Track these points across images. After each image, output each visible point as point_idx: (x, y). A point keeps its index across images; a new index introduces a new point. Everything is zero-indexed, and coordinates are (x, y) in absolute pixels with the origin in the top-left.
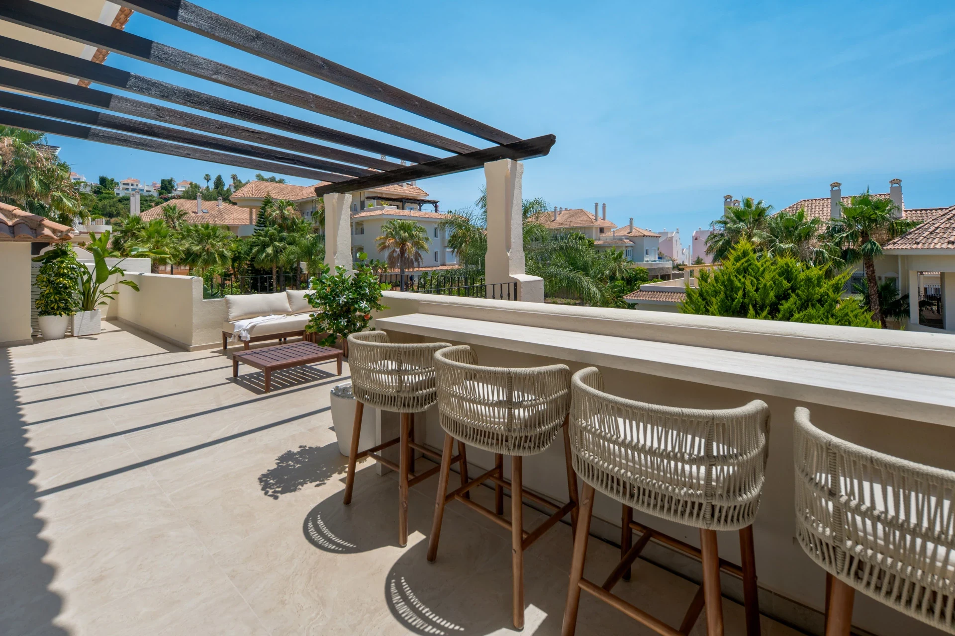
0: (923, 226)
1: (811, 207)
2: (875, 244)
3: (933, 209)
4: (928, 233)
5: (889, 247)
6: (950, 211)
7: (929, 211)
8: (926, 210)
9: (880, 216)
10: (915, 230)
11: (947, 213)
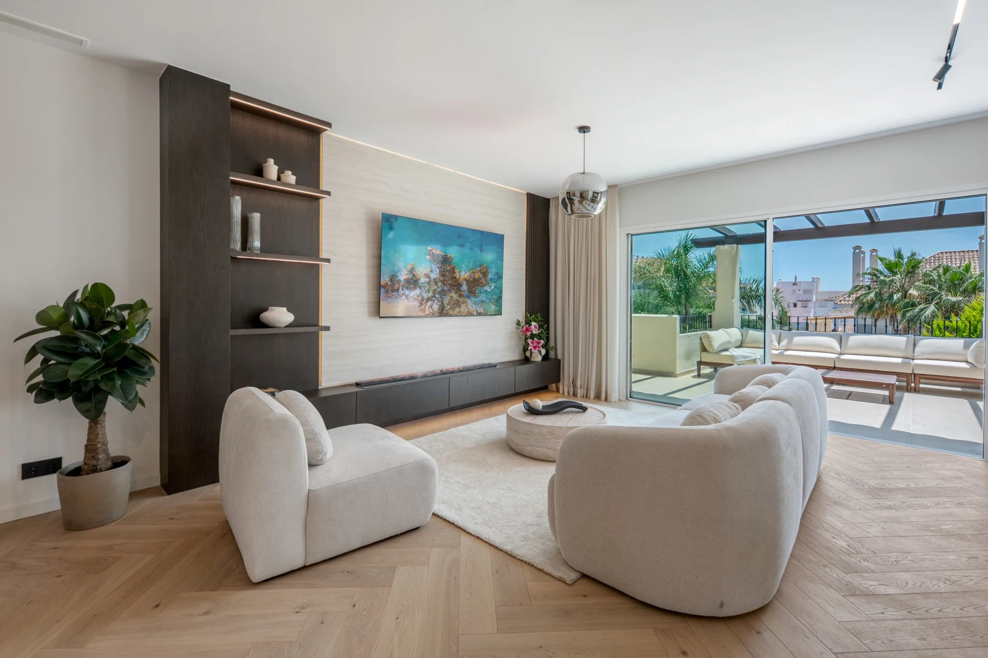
1: (951, 259)
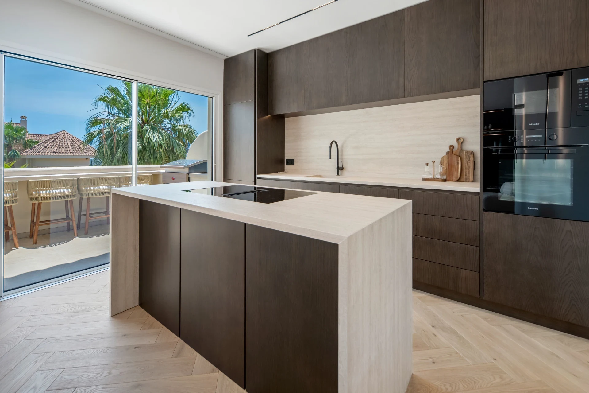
0: (41, 144)
2: (16, 152)
3: (42, 135)
4: (44, 147)
5: (24, 154)
6: (53, 137)
7: (40, 136)
8: (39, 135)
9: (19, 136)
10: (38, 145)
11: (52, 138)
